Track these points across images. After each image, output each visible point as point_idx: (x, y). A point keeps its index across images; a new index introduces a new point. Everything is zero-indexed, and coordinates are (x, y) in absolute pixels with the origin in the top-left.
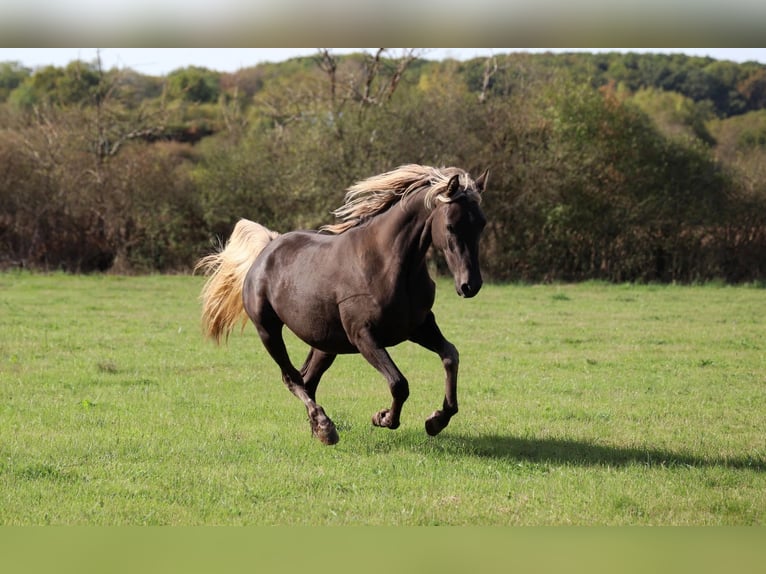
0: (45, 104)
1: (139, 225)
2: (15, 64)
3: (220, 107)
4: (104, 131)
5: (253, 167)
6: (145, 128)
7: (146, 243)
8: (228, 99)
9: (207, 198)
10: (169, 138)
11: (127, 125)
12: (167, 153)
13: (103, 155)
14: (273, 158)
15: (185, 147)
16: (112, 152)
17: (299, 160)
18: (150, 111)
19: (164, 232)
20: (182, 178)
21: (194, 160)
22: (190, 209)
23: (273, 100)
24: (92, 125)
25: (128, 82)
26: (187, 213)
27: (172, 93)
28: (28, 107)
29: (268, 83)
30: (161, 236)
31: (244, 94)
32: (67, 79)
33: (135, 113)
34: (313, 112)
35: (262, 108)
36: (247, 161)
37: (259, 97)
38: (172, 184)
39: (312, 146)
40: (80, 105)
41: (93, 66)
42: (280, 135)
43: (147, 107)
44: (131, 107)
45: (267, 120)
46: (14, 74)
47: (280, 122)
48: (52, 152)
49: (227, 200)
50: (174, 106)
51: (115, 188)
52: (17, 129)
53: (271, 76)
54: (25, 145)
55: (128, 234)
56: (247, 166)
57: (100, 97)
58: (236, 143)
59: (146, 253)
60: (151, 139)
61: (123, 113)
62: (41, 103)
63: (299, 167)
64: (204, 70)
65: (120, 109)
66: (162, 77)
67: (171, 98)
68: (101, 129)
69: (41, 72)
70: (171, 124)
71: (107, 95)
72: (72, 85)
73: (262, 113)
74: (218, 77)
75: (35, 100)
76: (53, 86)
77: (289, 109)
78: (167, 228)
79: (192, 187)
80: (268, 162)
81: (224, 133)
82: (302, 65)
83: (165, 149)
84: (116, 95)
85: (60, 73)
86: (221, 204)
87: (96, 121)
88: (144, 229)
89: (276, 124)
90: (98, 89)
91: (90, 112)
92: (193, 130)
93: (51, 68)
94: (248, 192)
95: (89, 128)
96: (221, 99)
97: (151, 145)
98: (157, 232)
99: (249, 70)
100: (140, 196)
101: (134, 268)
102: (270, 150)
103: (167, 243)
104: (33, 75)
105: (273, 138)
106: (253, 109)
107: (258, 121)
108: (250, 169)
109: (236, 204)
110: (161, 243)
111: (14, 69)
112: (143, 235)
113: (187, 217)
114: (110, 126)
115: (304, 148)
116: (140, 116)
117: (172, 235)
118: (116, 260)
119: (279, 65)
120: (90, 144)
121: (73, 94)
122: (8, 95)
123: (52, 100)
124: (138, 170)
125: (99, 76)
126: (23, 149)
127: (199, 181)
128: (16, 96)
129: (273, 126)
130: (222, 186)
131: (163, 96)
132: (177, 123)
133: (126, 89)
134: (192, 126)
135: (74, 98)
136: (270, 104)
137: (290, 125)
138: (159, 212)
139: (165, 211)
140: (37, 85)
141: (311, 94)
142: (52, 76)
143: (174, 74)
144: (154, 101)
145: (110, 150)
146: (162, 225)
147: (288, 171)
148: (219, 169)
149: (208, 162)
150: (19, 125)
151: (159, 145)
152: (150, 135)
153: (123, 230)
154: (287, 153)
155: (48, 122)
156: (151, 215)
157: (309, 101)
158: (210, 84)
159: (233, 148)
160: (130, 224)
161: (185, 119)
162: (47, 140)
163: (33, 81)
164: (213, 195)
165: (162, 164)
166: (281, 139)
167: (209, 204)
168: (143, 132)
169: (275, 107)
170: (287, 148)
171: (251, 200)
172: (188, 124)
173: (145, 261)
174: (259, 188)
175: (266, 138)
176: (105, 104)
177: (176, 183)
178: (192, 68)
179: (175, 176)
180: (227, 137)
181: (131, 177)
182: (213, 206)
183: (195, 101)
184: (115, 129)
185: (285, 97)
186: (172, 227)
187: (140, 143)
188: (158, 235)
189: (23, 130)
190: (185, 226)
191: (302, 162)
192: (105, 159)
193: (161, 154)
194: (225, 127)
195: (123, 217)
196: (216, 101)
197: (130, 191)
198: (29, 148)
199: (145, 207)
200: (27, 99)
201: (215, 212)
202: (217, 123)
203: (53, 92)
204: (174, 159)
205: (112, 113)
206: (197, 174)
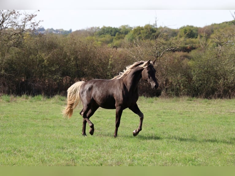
0: (137, 40)
1: (170, 81)
2: (127, 26)
3: (198, 39)
4: (158, 49)
5: (211, 60)
6: (172, 47)
7: (173, 87)
8: (201, 37)
9: (194, 71)
10: (180, 50)
11: (166, 46)
12: (180, 56)
13: (157, 57)
14: (218, 57)
15: (186, 53)
16: (160, 56)
17: (227, 58)
18: (174, 41)
19: (179, 83)
20: (185, 64)
21: (190, 58)
22: (188, 75)
23: (217, 37)
24: (154, 46)
25: (166, 31)
26: (187, 76)
27: (181, 35)
28: (131, 40)
29: (215, 31)
30: (178, 84)
31: (207, 35)
32: (145, 31)
33: (169, 42)
34: (232, 41)
35: (213, 40)
36: (208, 58)
37: (212, 36)
38: (181, 66)
39: (232, 53)
40: (149, 40)
41: (153, 26)
42: (220, 49)
43: (173, 40)
44: (167, 40)
45: (215, 44)
46: (126, 29)
47: (220, 45)
48: (140, 56)
49: (201, 72)
50: (182, 39)
51: (162, 68)
52: (128, 48)
53: (216, 28)
54: (131, 54)
55: (166, 84)
56: (209, 60)
57: (157, 37)
58: (205, 52)
59: (173, 90)
60: (174, 51)
61: (164, 42)
62: (136, 39)
63: (227, 60)
64: (192, 27)
65: (163, 41)
66: (177, 29)
67: (181, 37)
68: (157, 48)
69: (136, 28)
70: (181, 46)
71: (159, 36)
72: (146, 33)
73: (214, 41)
74: (197, 29)
75: (134, 38)
76: (140, 33)
77: (223, 40)
78: (180, 82)
79: (189, 68)
80: (216, 58)
81: (200, 48)
82: (227, 25)
83: (179, 54)
84: (162, 36)
85: (142, 29)
86: (199, 73)
87: (155, 45)
88: (172, 82)
89: (219, 45)
90: (155, 34)
91: (153, 42)
92: (188, 48)
93: (139, 27)
94: (209, 69)
95: (153, 48)
96: (199, 37)
97: (174, 53)
98: (176, 83)
99: (208, 27)
100: (170, 71)
101: (168, 95)
102: (217, 54)
103: (180, 87)
104: (133, 29)
105: (218, 50)
106: (210, 40)
107: (212, 44)
108: (209, 61)
109: (204, 73)
110: (178, 87)
111: (126, 28)
112: (172, 84)
113: (187, 78)
114: (160, 46)
115: (229, 53)
116: (170, 43)
117: (182, 84)
118: (162, 93)
119: (220, 24)
120: (153, 53)
121: (147, 36)
122: (125, 37)
123: (140, 38)
124: (170, 62)
125: (156, 30)
126: (130, 55)
127: (191, 65)
128: (127, 37)
129: (217, 46)
130: (199, 67)
131: (178, 36)
132: (183, 45)
133: (165, 34)
134: (188, 46)
135: (147, 37)
136: (217, 38)
137: (224, 46)
138: (177, 76)
139: (179, 76)
140: (134, 33)
141: (232, 35)
142: (140, 30)
143: (181, 28)
144: (175, 38)
145: (160, 55)
146: (178, 81)
147: (223, 62)
148: (198, 61)
149: (194, 59)
150: (129, 47)
151: (176, 53)
152: (174, 49)
153: (164, 82)
154: (223, 55)
155: (139, 46)
156: (174, 77)
157: (231, 37)
158: (194, 31)
159: (203, 54)
160: (167, 81)
161: (186, 44)
162: (138, 52)
163: (133, 31)
164: (196, 70)
165: (178, 60)
166: (220, 50)
167: (195, 73)
168: (171, 49)
169: (218, 39)
170: (223, 54)
171: (210, 72)
172: (187, 46)
173: (172, 93)
174: (212, 67)
175: (215, 50)
176: (158, 39)
177: (183, 66)
178: (188, 26)
179: (183, 64)
180: (201, 50)
181: (167, 64)
182: (196, 74)
183: (189, 38)
184: (161, 48)
185: (222, 36)
186: (181, 81)
187: (170, 53)
188: (177, 84)
189: (130, 48)
190: (186, 81)
191: (228, 58)
192: (158, 58)
193: (177, 56)
194: (200, 46)
195: (164, 78)
196: (196, 38)
197: (167, 69)
198: (132, 55)
199: (172, 74)
200: (131, 38)
201: (197, 76)
202: (197, 45)
203: (140, 35)
204: (182, 58)
205: (160, 42)
206: (190, 63)
